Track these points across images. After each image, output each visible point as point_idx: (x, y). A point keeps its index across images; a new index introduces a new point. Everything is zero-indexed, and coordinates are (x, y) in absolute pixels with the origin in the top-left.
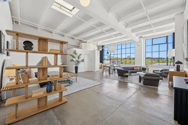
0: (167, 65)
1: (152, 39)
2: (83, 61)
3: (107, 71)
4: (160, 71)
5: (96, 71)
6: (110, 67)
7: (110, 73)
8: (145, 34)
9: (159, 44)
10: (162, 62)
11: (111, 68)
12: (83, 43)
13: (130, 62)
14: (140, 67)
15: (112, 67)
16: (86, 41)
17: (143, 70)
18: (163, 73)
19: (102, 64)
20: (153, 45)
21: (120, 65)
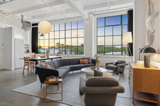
0: (122, 54)
1: (105, 18)
4: (114, 64)
5: (13, 68)
8: (95, 8)
9: (113, 26)
14: (89, 59)
17: (92, 63)
18: (119, 67)
19: (36, 54)
20: (105, 26)
21: (61, 56)
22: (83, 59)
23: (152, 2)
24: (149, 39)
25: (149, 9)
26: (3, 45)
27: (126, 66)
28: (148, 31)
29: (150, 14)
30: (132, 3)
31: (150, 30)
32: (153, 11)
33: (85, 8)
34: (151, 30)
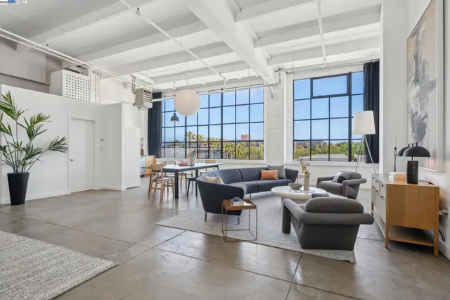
0: (350, 160)
1: (312, 79)
2: (57, 146)
3: (168, 186)
4: (336, 179)
5: (124, 188)
6: (176, 172)
7: (177, 197)
8: (293, 60)
9: (329, 96)
10: (321, 151)
11: (186, 175)
12: (65, 72)
13: (249, 153)
14: (280, 168)
15: (189, 172)
16: (82, 63)
17: (288, 177)
18: (348, 187)
19: (157, 159)
20: (312, 97)
21: (216, 164)
22: (267, 169)
23: (423, 59)
24: (416, 131)
25: (417, 71)
26: (103, 140)
27: (362, 186)
28: (412, 112)
29: (417, 81)
30: (379, 48)
31: (417, 113)
32: (423, 78)
33: (270, 59)
34: (419, 113)
